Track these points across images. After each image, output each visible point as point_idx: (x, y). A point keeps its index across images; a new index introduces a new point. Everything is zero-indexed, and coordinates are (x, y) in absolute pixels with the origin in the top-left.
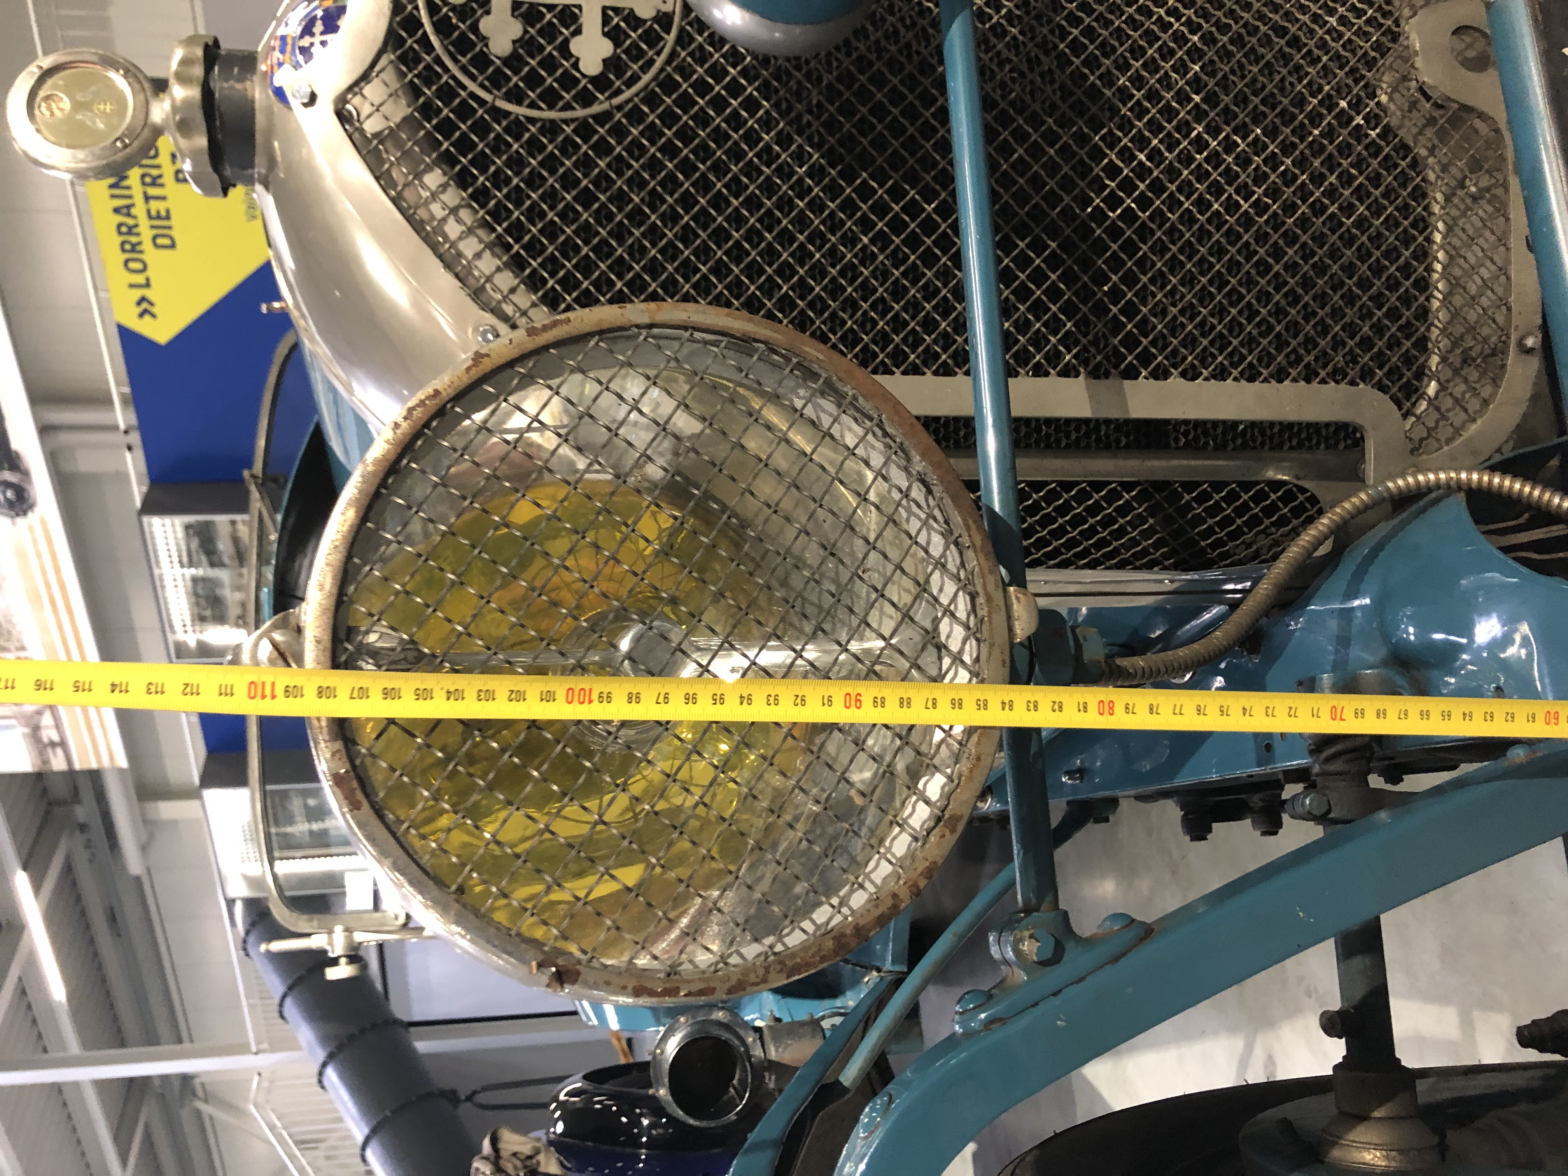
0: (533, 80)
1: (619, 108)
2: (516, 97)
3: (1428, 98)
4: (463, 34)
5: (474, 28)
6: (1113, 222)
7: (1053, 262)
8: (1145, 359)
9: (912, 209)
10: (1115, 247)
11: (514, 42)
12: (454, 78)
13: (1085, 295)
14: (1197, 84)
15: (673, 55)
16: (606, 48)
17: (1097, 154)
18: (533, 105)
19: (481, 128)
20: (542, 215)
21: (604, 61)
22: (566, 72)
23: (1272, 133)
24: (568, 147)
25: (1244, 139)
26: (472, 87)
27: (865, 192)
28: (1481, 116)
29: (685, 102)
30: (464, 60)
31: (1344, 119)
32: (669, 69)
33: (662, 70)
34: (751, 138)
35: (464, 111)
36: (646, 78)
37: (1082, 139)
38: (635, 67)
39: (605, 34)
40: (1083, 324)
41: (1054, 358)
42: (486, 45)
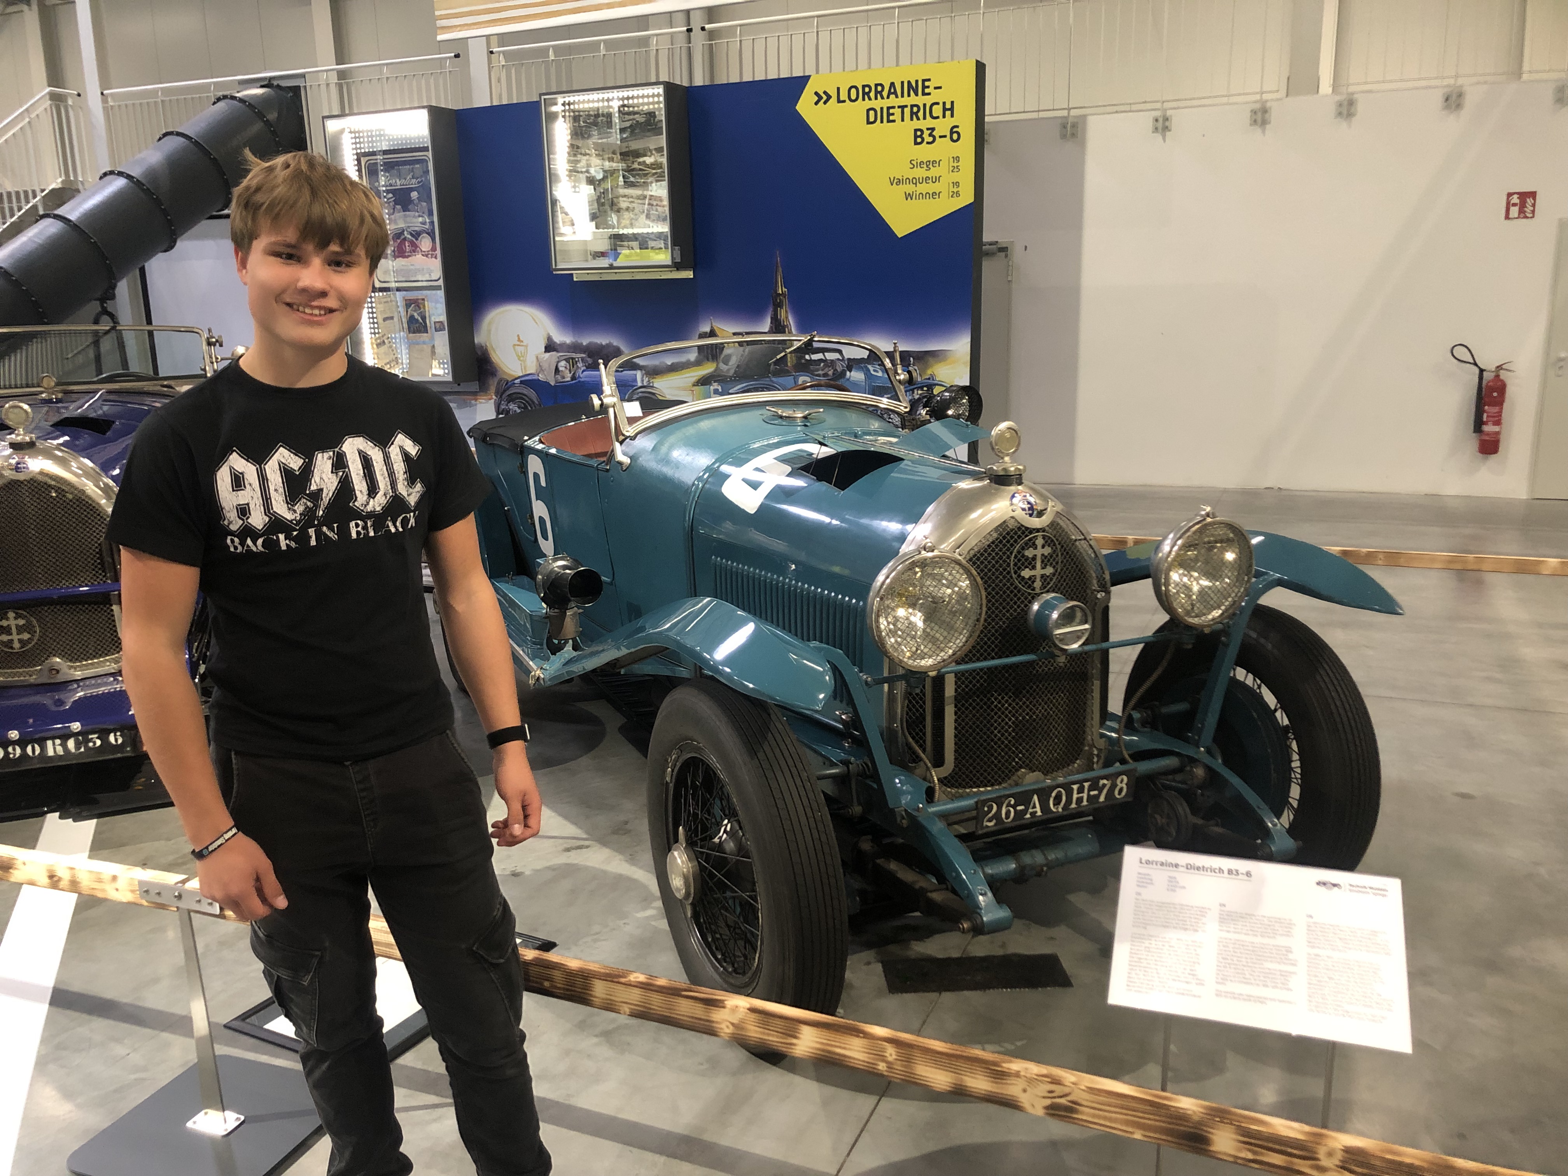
0: (1019, 560)
1: (1014, 580)
2: (1016, 557)
4: (1029, 544)
5: (1031, 546)
6: (991, 699)
7: (982, 685)
8: (959, 709)
9: (993, 650)
10: (985, 700)
11: (1028, 556)
13: (974, 693)
14: (1024, 718)
15: (1025, 591)
16: (1027, 577)
17: (1007, 694)
18: (1014, 561)
19: (1008, 550)
20: (990, 564)
21: (1024, 577)
22: (1021, 568)
23: (1013, 738)
24: (1004, 570)
25: (1012, 731)
26: (1017, 547)
27: (996, 639)
29: (1016, 595)
30: (1023, 545)
31: (1017, 756)
32: (1022, 591)
33: (1022, 589)
34: (1008, 611)
35: (1012, 545)
36: (1020, 586)
37: (1010, 690)
38: (1023, 583)
39: (1030, 576)
40: (967, 693)
41: (959, 687)
42: (1027, 550)
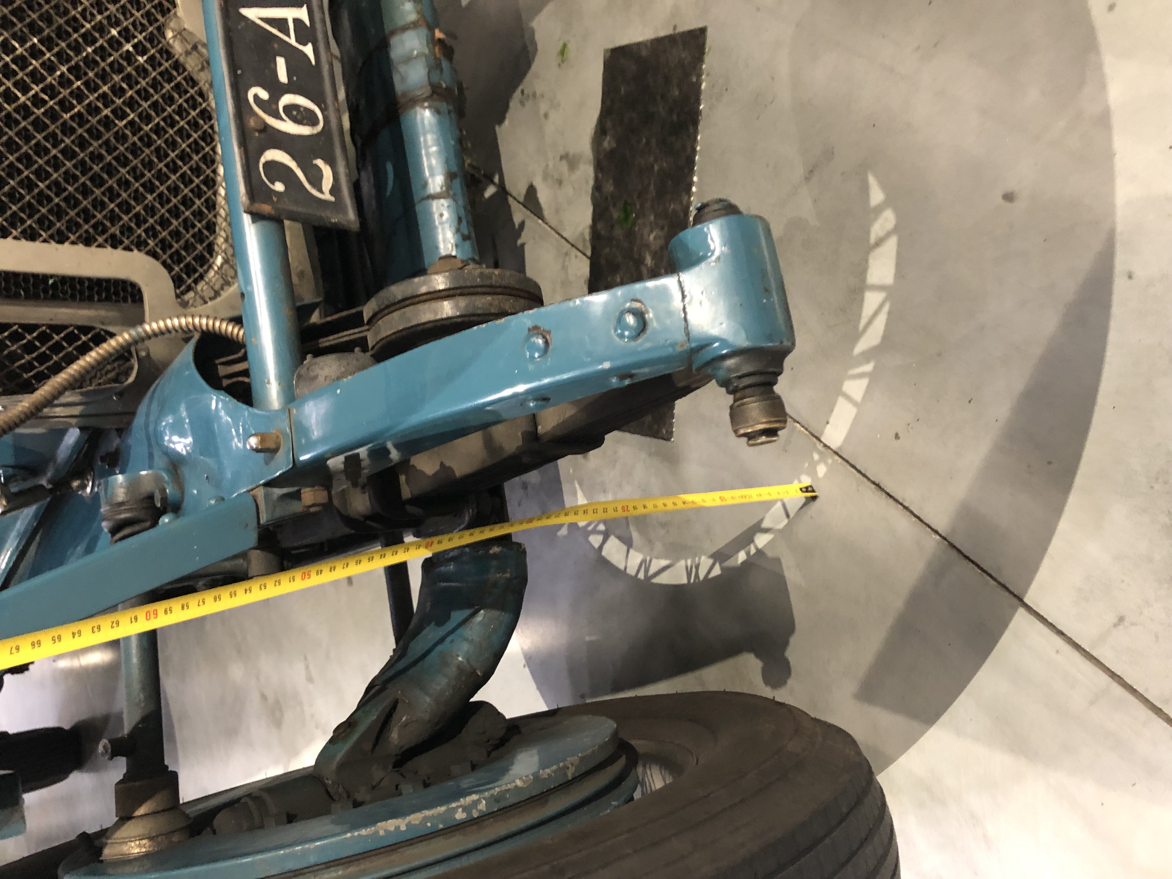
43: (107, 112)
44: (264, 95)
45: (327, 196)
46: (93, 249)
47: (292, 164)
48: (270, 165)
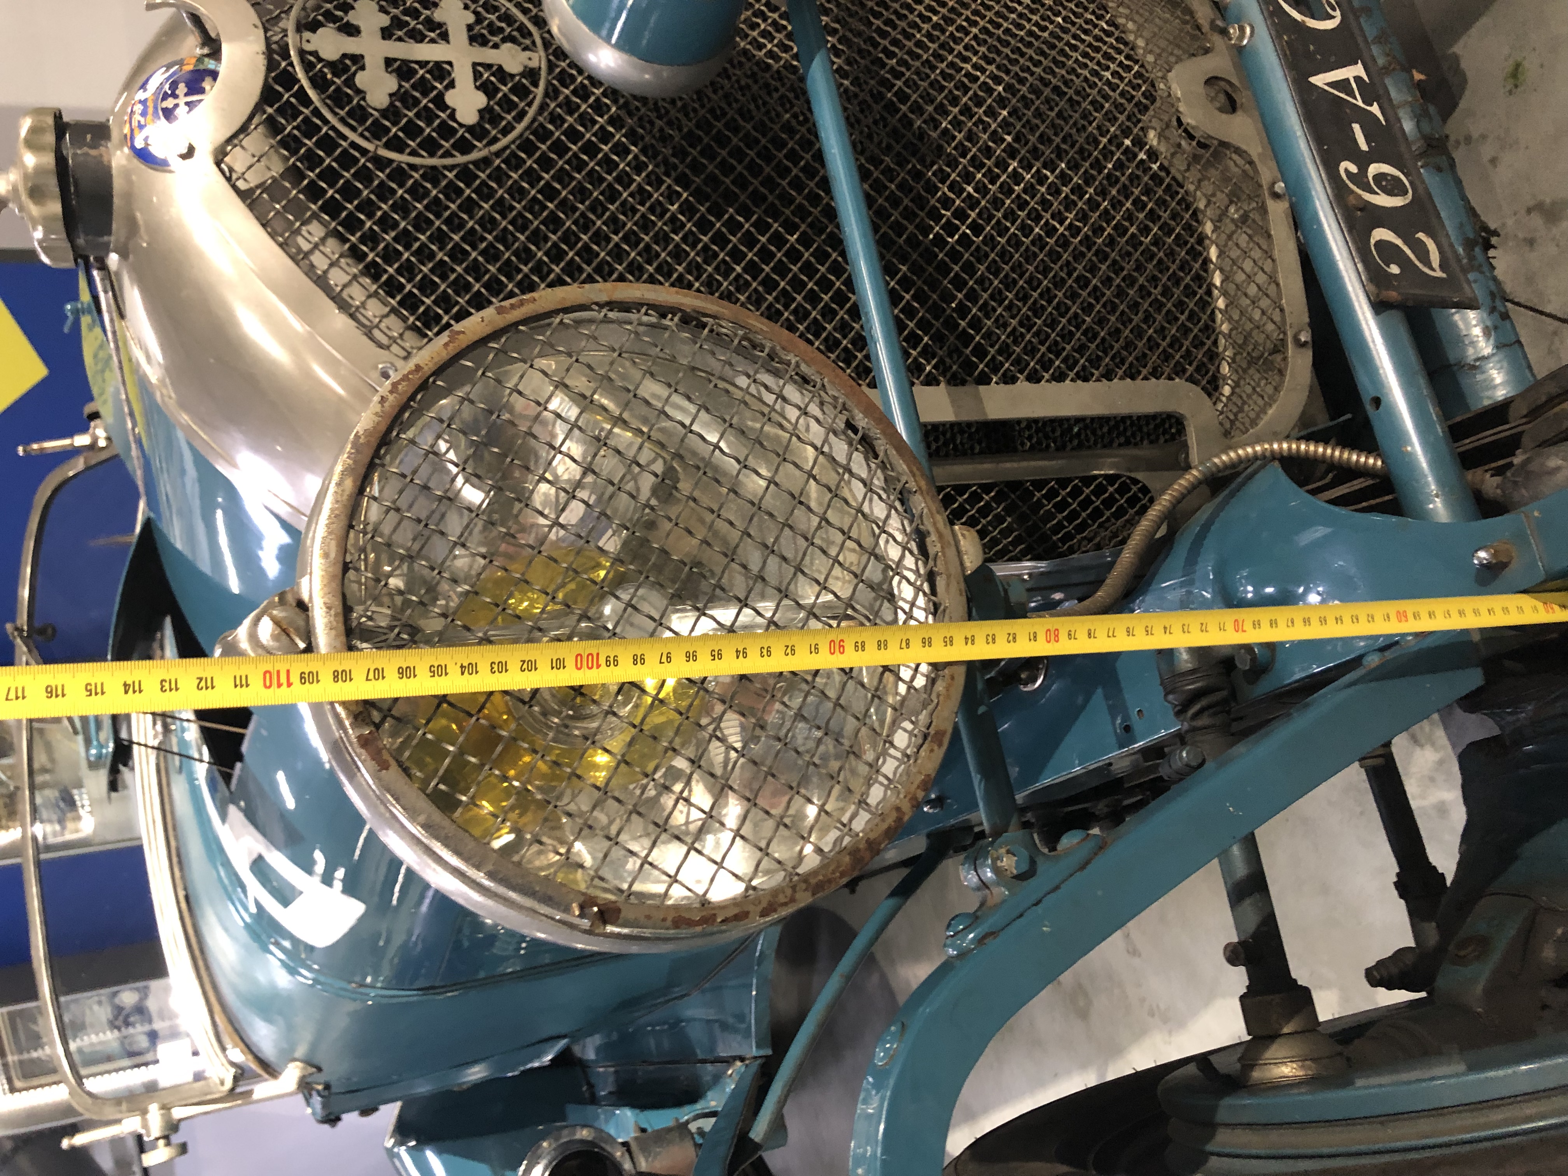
0: (412, 130)
1: (498, 154)
2: (396, 145)
3: (1191, 137)
4: (338, 89)
5: (350, 82)
6: (953, 247)
8: (995, 367)
9: (778, 240)
10: (957, 268)
11: (391, 95)
12: (333, 128)
13: (936, 311)
14: (1007, 127)
15: (543, 107)
16: (480, 100)
17: (932, 189)
18: (414, 153)
19: (365, 176)
20: (432, 255)
21: (480, 111)
22: (443, 122)
23: (1074, 166)
24: (451, 191)
25: (1052, 172)
26: (352, 136)
27: (733, 226)
28: (1238, 151)
29: (559, 148)
30: (342, 113)
31: (1130, 154)
32: (541, 119)
33: (534, 120)
34: (624, 180)
35: (346, 160)
36: (520, 127)
37: (918, 175)
38: (509, 117)
39: (477, 88)
40: (938, 338)
41: (916, 370)
42: (364, 99)
43: (1133, 230)
44: (1353, 169)
45: (1439, 274)
46: (1139, 381)
47: (1399, 242)
48: (1380, 244)
